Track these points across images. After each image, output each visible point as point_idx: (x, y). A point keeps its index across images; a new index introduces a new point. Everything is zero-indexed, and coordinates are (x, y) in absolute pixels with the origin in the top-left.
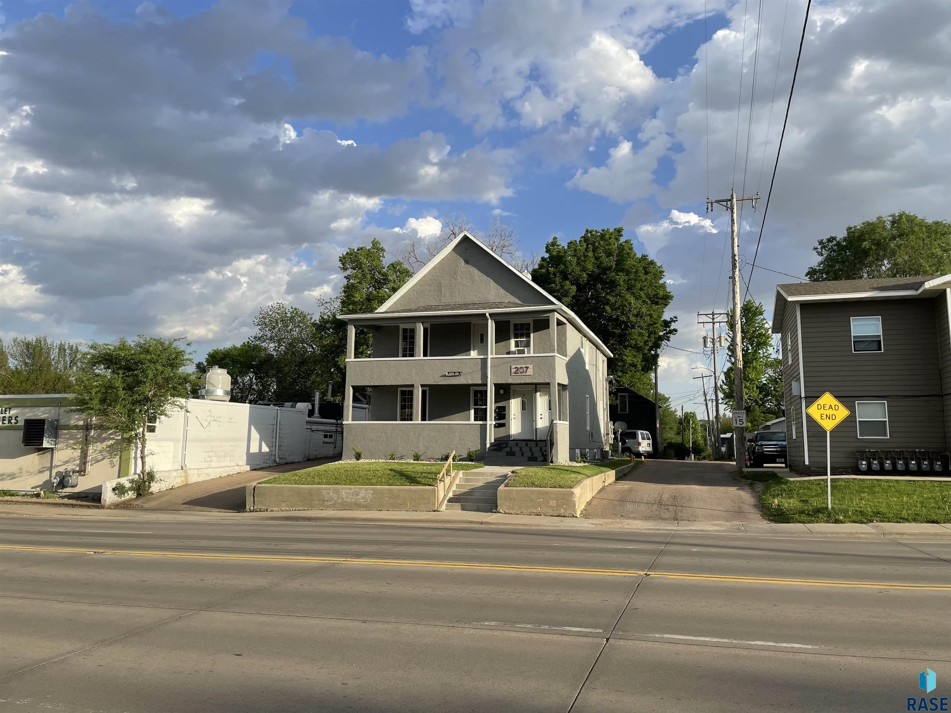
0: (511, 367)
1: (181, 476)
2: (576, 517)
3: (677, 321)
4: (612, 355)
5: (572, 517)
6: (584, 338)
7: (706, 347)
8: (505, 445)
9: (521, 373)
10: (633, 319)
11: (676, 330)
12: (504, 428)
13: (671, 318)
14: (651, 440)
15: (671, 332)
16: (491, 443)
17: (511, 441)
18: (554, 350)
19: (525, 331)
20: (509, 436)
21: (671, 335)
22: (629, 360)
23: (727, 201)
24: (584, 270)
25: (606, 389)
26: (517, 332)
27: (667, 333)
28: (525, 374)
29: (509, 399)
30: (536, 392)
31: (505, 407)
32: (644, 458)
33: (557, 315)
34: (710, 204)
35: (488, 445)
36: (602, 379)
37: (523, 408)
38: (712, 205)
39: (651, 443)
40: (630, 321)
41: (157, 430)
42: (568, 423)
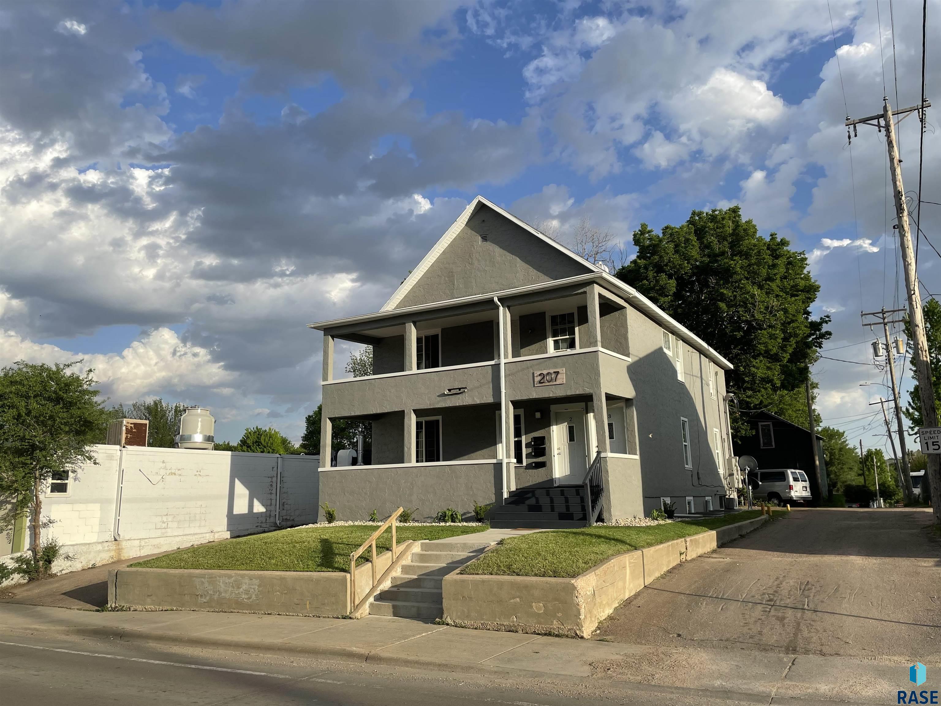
0: (533, 373)
1: (109, 550)
2: (582, 637)
3: (830, 321)
4: (732, 366)
5: (573, 637)
6: (670, 335)
7: (877, 355)
8: (530, 495)
9: (549, 382)
10: (759, 317)
11: (829, 333)
12: (544, 468)
13: (821, 318)
14: (808, 482)
15: (822, 336)
16: (511, 493)
17: (556, 487)
18: (596, 341)
19: (567, 326)
20: (552, 480)
21: (823, 340)
22: (760, 373)
23: (878, 117)
24: (687, 258)
25: (725, 413)
26: (556, 327)
27: (816, 338)
28: (555, 383)
29: (549, 425)
30: (587, 413)
31: (543, 438)
32: (791, 507)
33: (597, 289)
34: (852, 127)
35: (505, 495)
36: (715, 398)
37: (571, 438)
38: (855, 127)
39: (808, 486)
40: (756, 320)
41: (69, 488)
42: (637, 457)
